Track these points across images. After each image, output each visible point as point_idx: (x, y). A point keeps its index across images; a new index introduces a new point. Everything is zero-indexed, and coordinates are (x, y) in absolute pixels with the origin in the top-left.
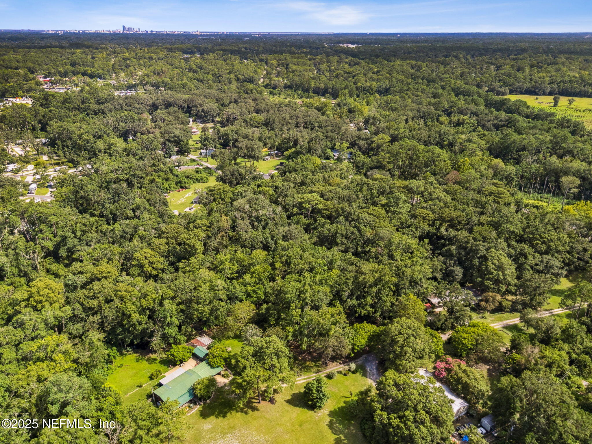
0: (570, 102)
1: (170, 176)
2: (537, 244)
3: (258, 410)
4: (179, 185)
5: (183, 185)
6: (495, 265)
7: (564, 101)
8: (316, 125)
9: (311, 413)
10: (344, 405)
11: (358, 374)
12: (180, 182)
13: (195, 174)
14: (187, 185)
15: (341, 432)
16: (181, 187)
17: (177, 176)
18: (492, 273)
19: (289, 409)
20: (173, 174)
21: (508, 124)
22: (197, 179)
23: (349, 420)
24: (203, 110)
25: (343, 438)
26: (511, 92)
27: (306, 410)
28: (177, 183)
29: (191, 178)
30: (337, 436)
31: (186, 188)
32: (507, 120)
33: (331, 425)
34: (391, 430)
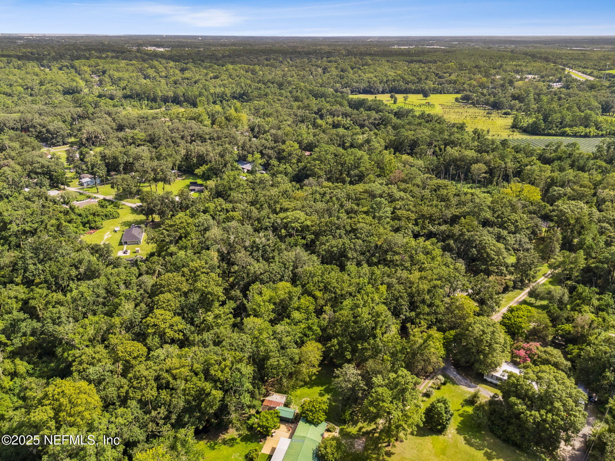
0: (406, 99)
1: (73, 216)
2: (508, 226)
3: (394, 454)
4: (87, 225)
5: (93, 225)
6: (494, 251)
7: (400, 97)
8: (207, 137)
9: (441, 437)
10: (462, 419)
11: (448, 384)
12: (88, 222)
13: (99, 209)
14: (98, 224)
15: (484, 446)
16: (91, 228)
17: (80, 215)
18: (493, 259)
19: (421, 441)
20: (74, 213)
21: (382, 122)
22: (106, 216)
23: (479, 432)
24: (48, 131)
25: (489, 451)
26: (352, 92)
27: (435, 436)
28: (84, 224)
29: (98, 215)
30: (484, 451)
31: (98, 228)
32: (380, 119)
33: (468, 443)
34: (548, 425)
